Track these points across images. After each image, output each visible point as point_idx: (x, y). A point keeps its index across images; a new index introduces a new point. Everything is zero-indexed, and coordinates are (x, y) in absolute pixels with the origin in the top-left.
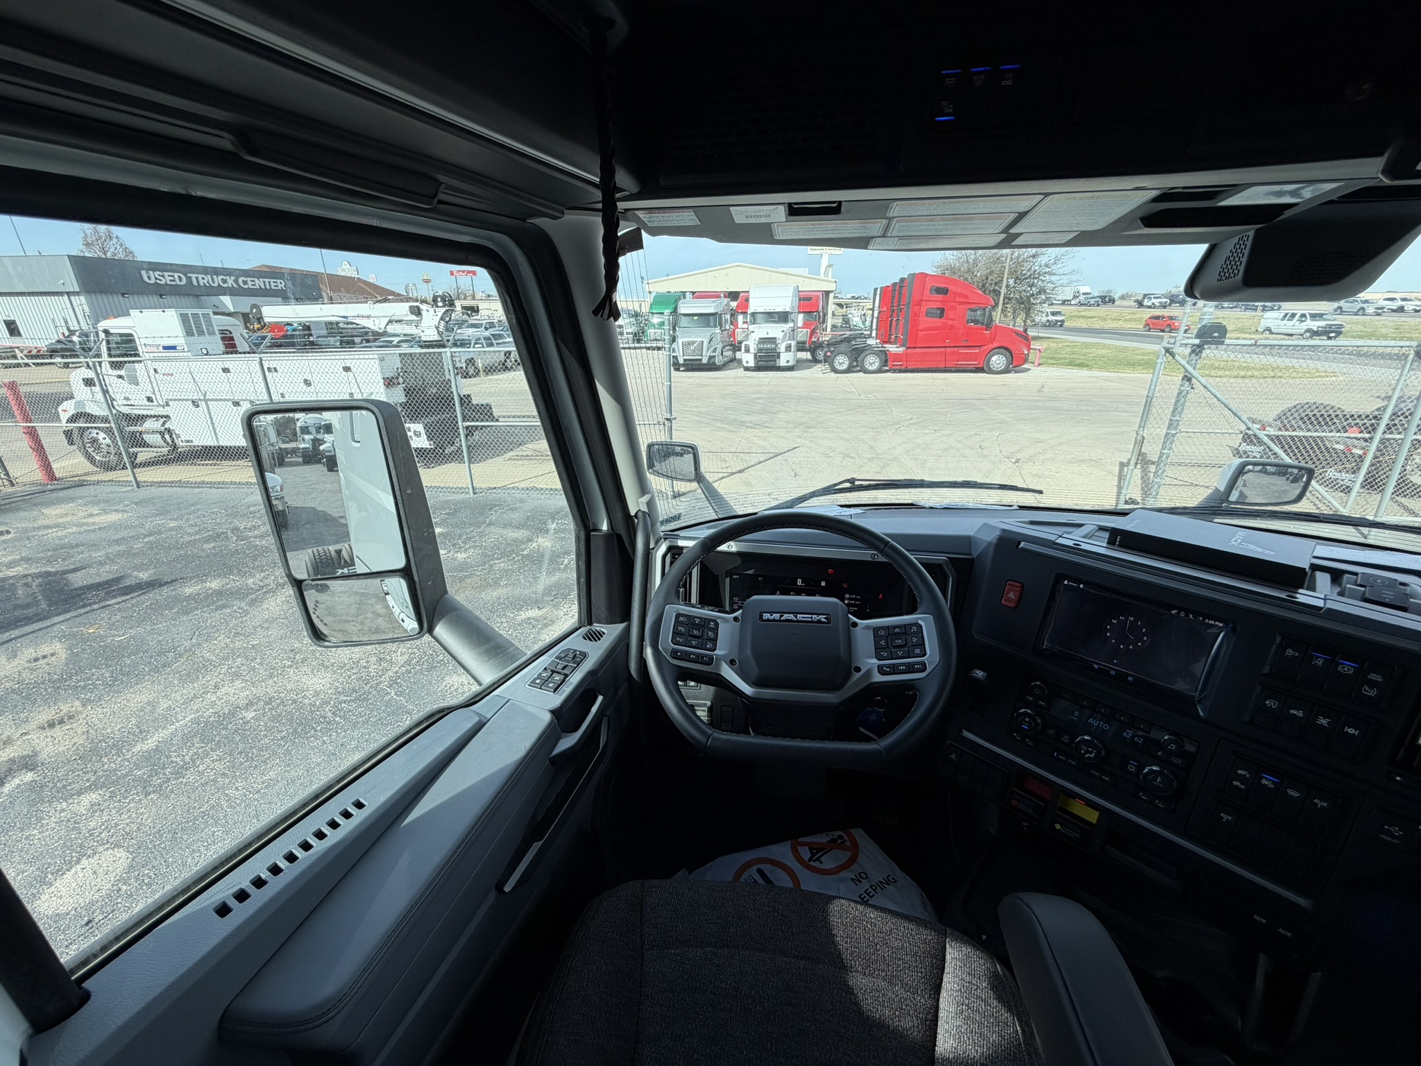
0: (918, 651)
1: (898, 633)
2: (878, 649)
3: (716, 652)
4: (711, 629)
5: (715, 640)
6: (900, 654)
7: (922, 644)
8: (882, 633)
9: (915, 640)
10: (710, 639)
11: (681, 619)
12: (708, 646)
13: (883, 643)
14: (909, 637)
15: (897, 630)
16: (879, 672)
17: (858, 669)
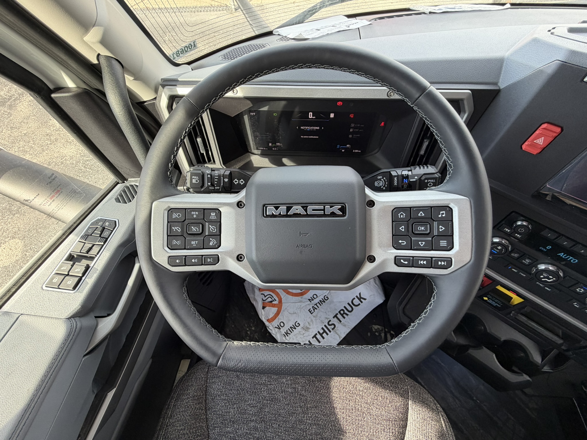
0: (443, 243)
1: (421, 218)
2: (396, 236)
3: (220, 250)
4: (211, 222)
5: (218, 235)
6: (422, 244)
7: (449, 236)
8: (402, 215)
9: (442, 228)
10: (211, 235)
11: (175, 216)
12: (211, 244)
13: (402, 228)
14: (435, 224)
15: (421, 214)
16: (395, 264)
17: (372, 259)
